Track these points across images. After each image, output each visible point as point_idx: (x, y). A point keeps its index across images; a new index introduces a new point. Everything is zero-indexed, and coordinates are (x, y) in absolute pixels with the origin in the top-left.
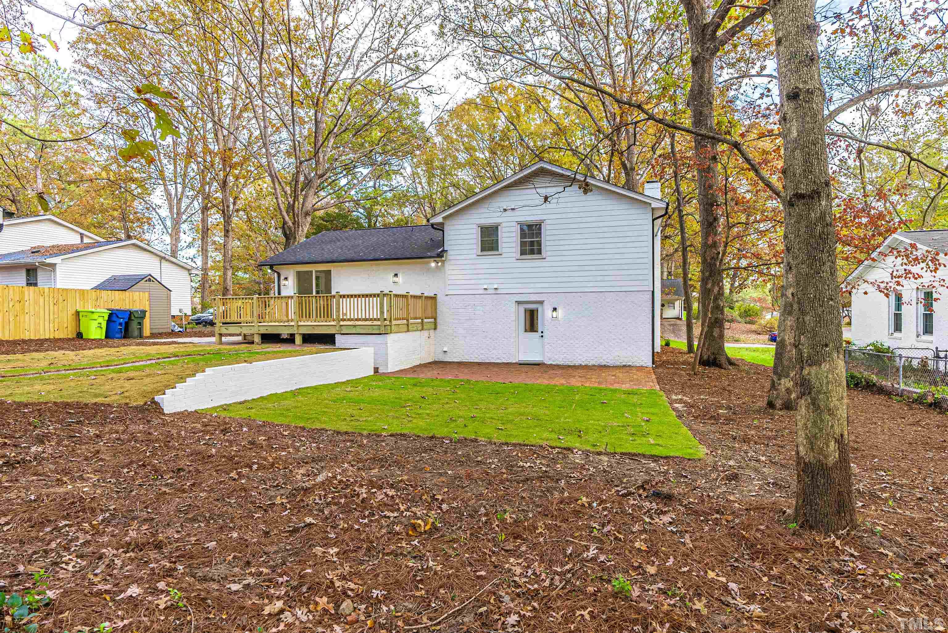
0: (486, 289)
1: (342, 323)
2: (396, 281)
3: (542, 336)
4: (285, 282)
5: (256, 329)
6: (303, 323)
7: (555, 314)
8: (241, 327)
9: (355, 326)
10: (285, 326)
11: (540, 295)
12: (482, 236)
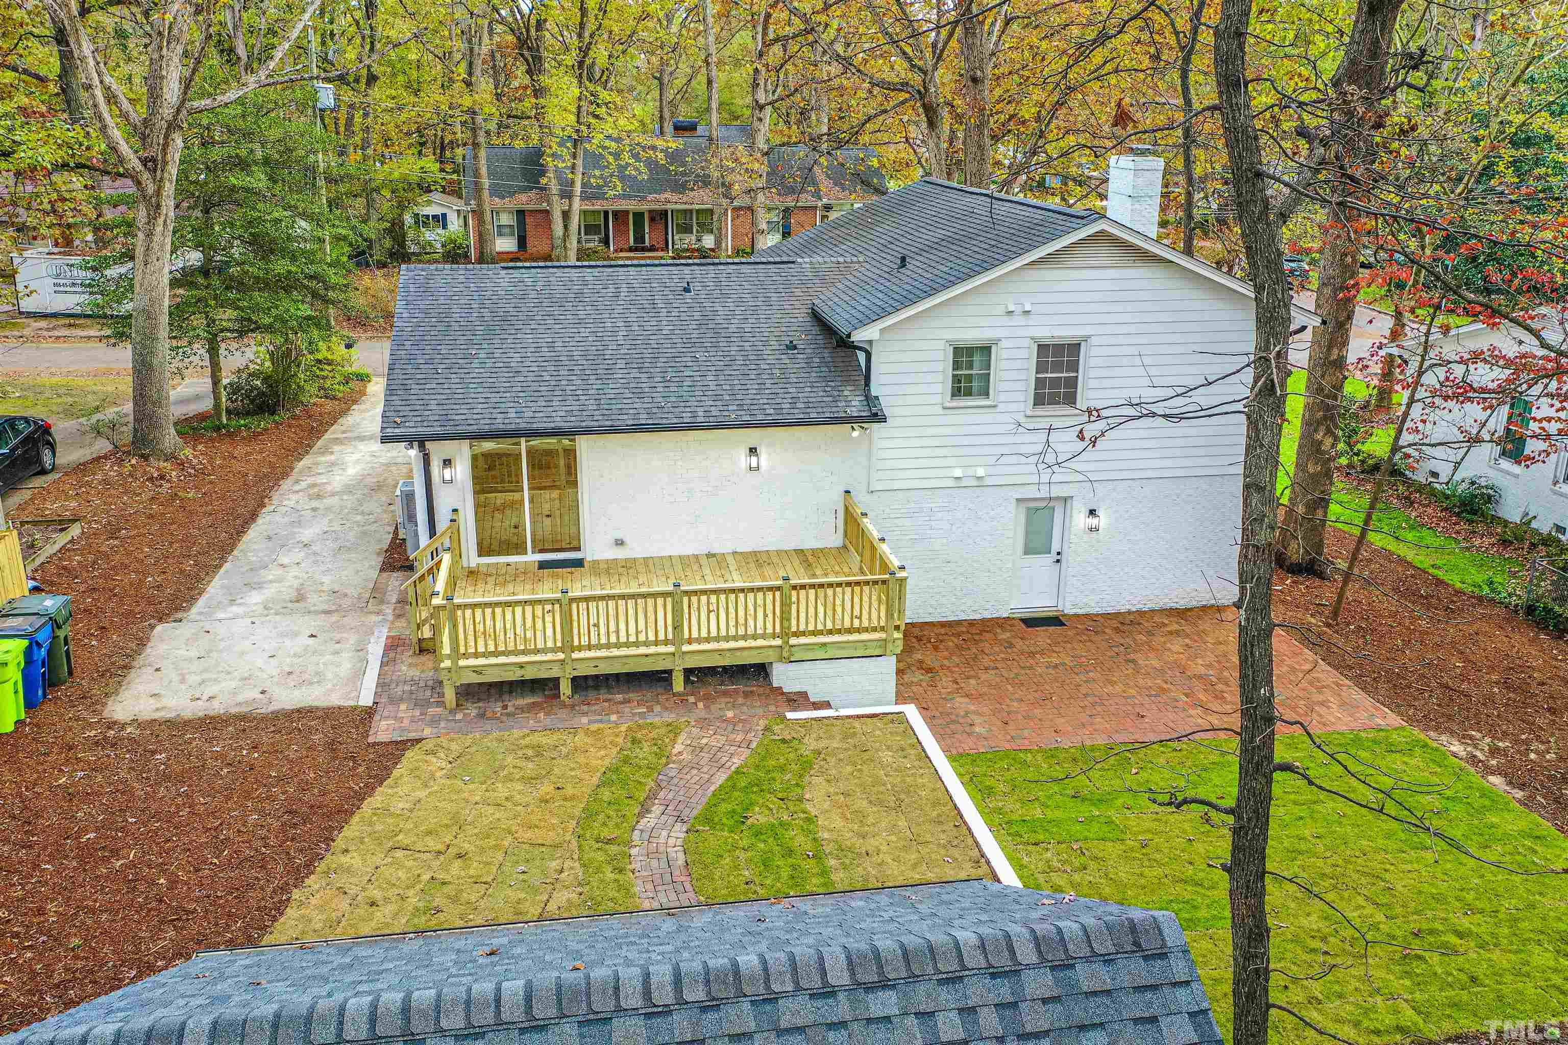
0: (958, 479)
1: (793, 641)
2: (754, 465)
3: (1058, 561)
4: (447, 474)
5: (568, 669)
6: (695, 647)
7: (1093, 522)
8: (521, 666)
9: (824, 644)
10: (647, 656)
11: (1066, 487)
12: (956, 366)
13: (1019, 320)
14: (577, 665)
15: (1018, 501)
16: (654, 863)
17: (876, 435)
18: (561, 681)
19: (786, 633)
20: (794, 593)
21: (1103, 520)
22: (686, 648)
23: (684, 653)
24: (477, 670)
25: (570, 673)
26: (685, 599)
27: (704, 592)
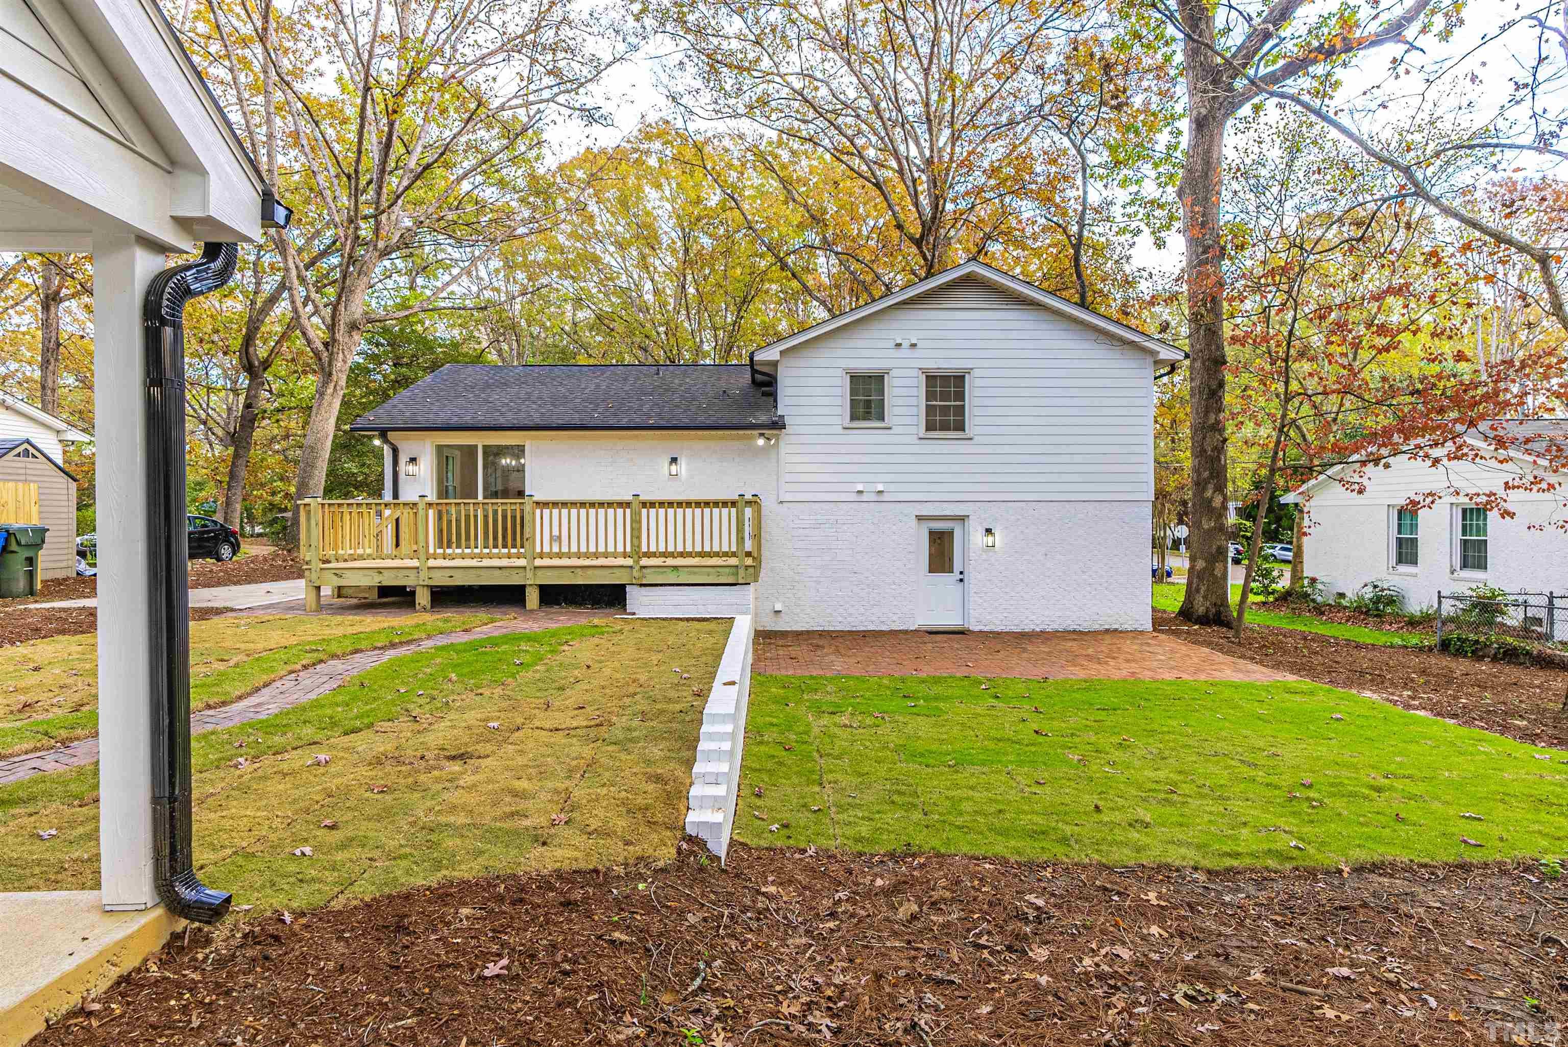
0: (860, 492)
1: (645, 562)
2: (674, 472)
3: (961, 580)
4: (411, 468)
5: (424, 574)
6: (546, 562)
7: (990, 539)
8: (379, 570)
9: (676, 568)
10: (500, 568)
11: (962, 506)
12: (853, 392)
13: (905, 352)
14: (434, 574)
15: (920, 518)
17: (785, 449)
18: (423, 590)
19: (637, 553)
20: (644, 511)
21: (998, 538)
22: (538, 562)
23: (536, 568)
24: (339, 574)
25: (433, 580)
26: (538, 511)
27: (555, 504)
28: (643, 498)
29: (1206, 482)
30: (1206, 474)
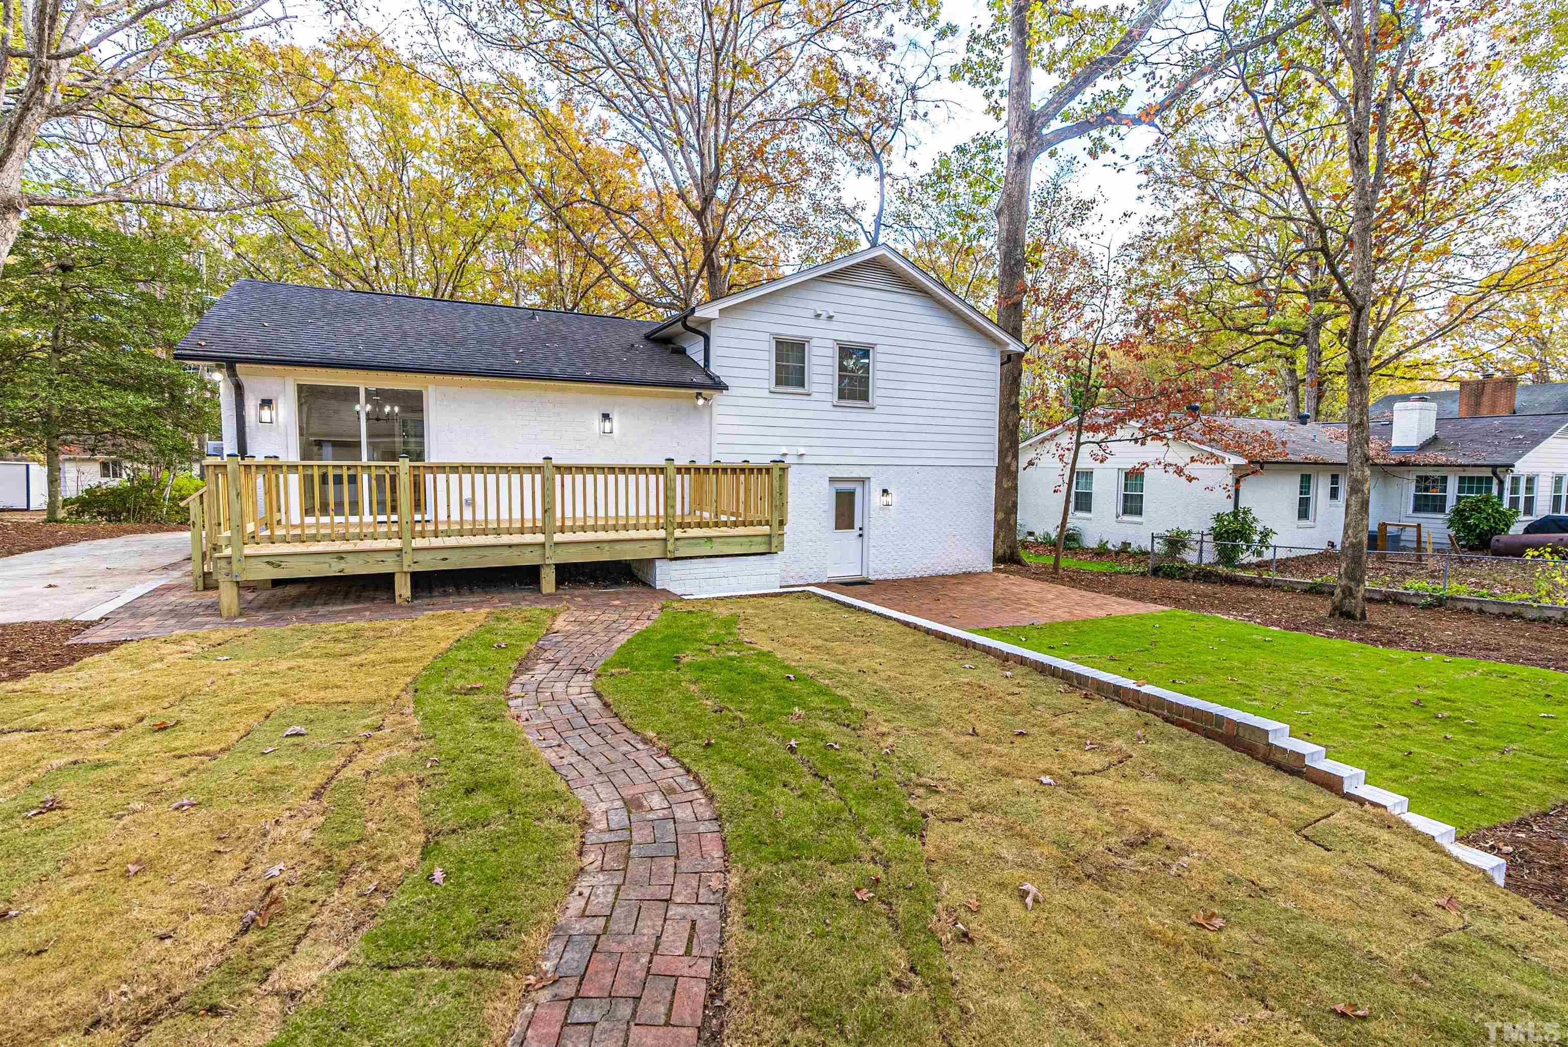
0: (784, 455)
1: (679, 533)
2: (607, 430)
3: (860, 536)
4: (266, 414)
5: (407, 559)
6: (568, 537)
7: (886, 499)
8: (340, 556)
9: (709, 539)
10: (510, 546)
11: (866, 469)
12: (779, 358)
14: (420, 557)
15: (832, 480)
16: (552, 711)
17: (716, 410)
18: (397, 578)
19: (671, 524)
21: (894, 498)
22: (558, 537)
23: (556, 544)
24: (273, 561)
25: (408, 565)
27: (580, 469)
28: (678, 463)
29: (1007, 450)
30: (1007, 444)
